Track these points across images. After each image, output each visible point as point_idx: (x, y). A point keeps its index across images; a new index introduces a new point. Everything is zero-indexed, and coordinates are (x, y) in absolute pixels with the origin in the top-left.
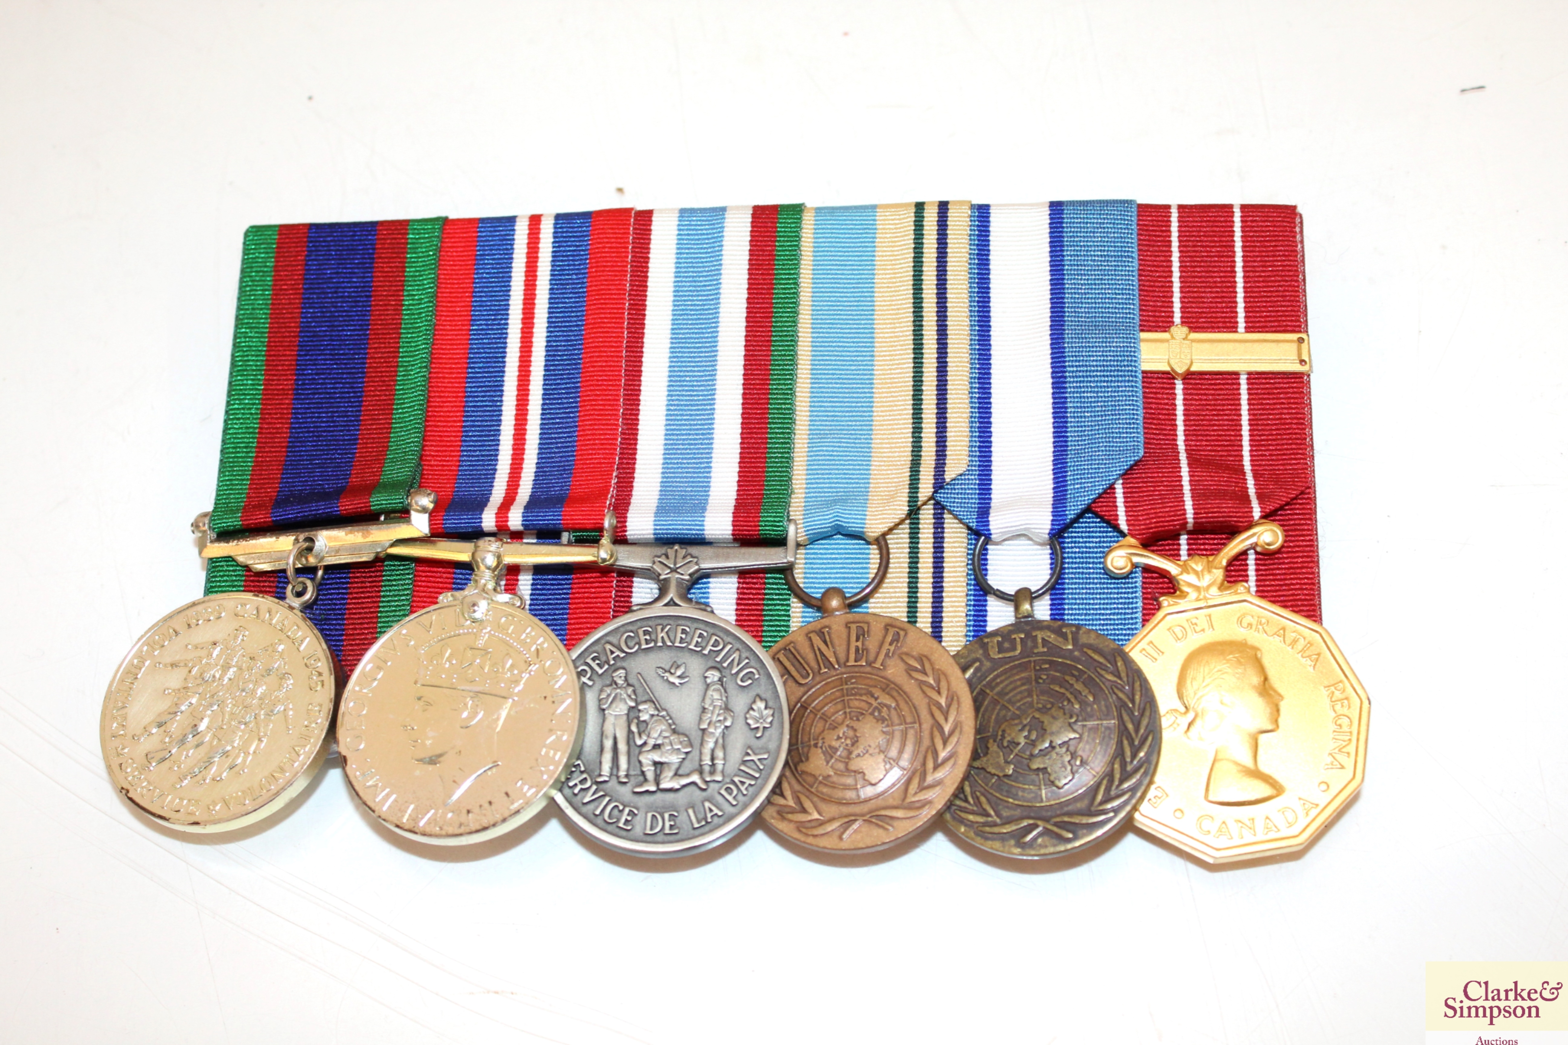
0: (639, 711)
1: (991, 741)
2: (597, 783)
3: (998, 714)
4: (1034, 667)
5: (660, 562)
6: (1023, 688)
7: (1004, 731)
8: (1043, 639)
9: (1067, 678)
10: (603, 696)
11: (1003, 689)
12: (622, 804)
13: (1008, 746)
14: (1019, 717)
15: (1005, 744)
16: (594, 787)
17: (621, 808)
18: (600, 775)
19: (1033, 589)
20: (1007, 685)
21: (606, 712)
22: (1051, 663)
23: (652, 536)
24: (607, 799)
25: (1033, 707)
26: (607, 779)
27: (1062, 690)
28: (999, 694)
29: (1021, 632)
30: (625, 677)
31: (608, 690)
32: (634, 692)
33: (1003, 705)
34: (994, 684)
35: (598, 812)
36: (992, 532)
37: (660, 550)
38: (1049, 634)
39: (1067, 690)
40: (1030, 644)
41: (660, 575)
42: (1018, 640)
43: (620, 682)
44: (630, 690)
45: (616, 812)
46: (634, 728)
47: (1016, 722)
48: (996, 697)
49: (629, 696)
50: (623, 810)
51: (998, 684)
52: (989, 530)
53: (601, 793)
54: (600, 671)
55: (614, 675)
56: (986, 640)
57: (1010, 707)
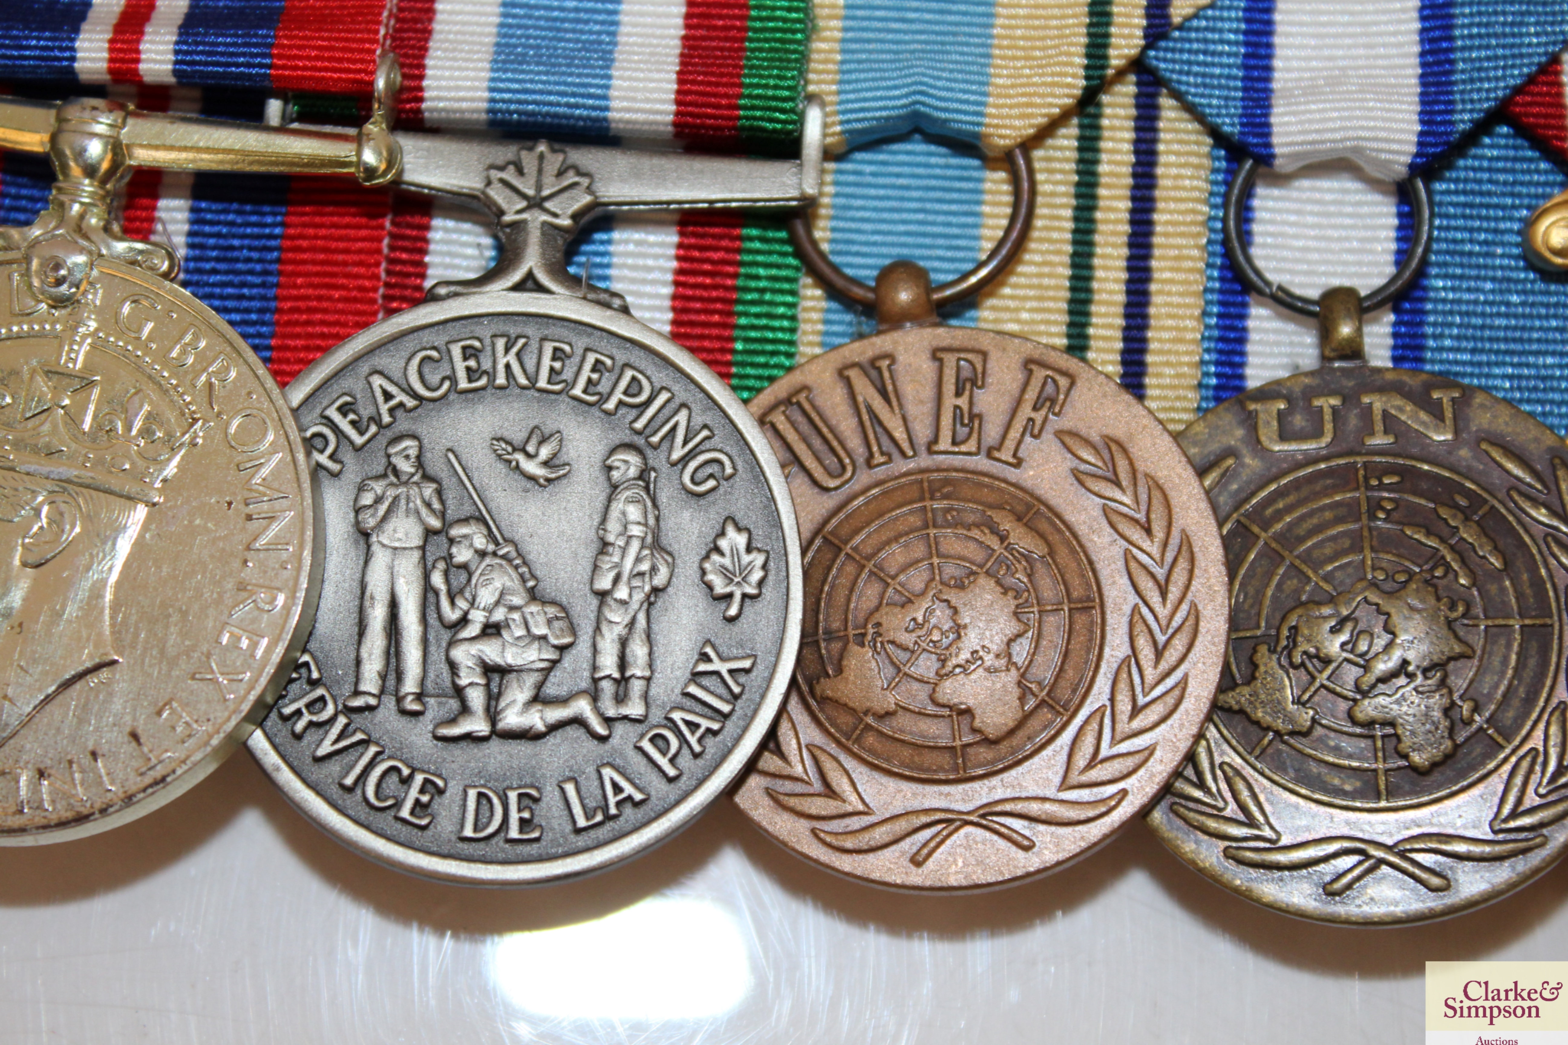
0: (451, 541)
1: (1263, 649)
2: (350, 711)
3: (1279, 586)
4: (1366, 479)
5: (503, 181)
6: (1341, 528)
7: (1294, 630)
8: (1385, 414)
9: (1444, 512)
10: (367, 499)
11: (1291, 526)
12: (408, 766)
13: (1303, 664)
14: (1331, 600)
15: (1297, 659)
16: (342, 720)
17: (406, 772)
18: (357, 693)
19: (1363, 293)
20: (1302, 518)
21: (374, 539)
22: (1404, 473)
23: (484, 116)
24: (373, 750)
25: (1364, 578)
26: (373, 701)
27: (1432, 543)
28: (1279, 537)
29: (1332, 393)
30: (418, 457)
31: (378, 487)
32: (439, 493)
33: (1292, 564)
34: (1269, 512)
35: (349, 781)
36: (1277, 150)
37: (504, 153)
38: (1399, 401)
39: (1443, 540)
40: (1353, 421)
41: (502, 213)
42: (1327, 412)
43: (406, 467)
44: (429, 490)
45: (394, 778)
46: (437, 579)
47: (1326, 611)
48: (1274, 545)
49: (428, 505)
50: (411, 777)
51: (1279, 515)
52: (1269, 145)
53: (359, 736)
54: (359, 440)
55: (392, 450)
56: (1252, 406)
57: (1310, 573)
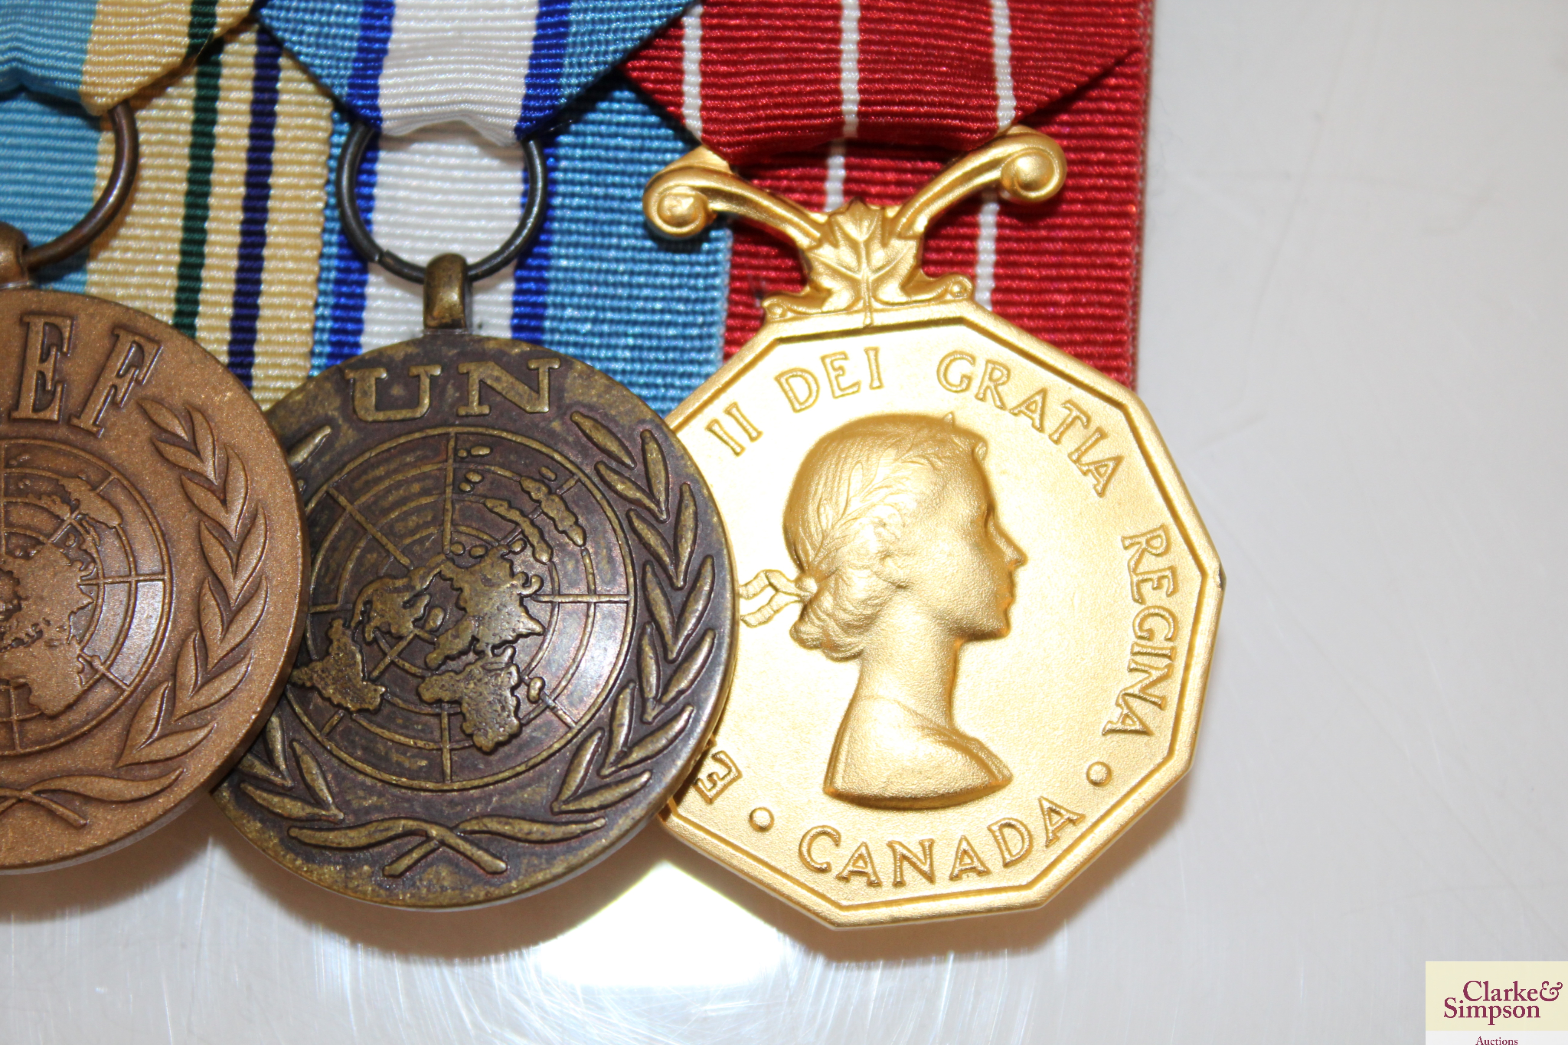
1: (338, 624)
3: (360, 559)
4: (456, 451)
6: (424, 501)
7: (369, 603)
8: (482, 382)
9: (529, 485)
11: (378, 498)
13: (375, 640)
14: (406, 573)
15: (370, 636)
19: (471, 261)
20: (388, 491)
22: (495, 444)
25: (442, 552)
27: (515, 515)
28: (366, 510)
29: (432, 362)
33: (374, 538)
34: (358, 485)
36: (384, 114)
38: (497, 372)
39: (523, 514)
40: (451, 393)
42: (426, 383)
47: (399, 583)
48: (358, 517)
51: (368, 485)
52: (376, 109)
56: (351, 375)
57: (391, 547)
